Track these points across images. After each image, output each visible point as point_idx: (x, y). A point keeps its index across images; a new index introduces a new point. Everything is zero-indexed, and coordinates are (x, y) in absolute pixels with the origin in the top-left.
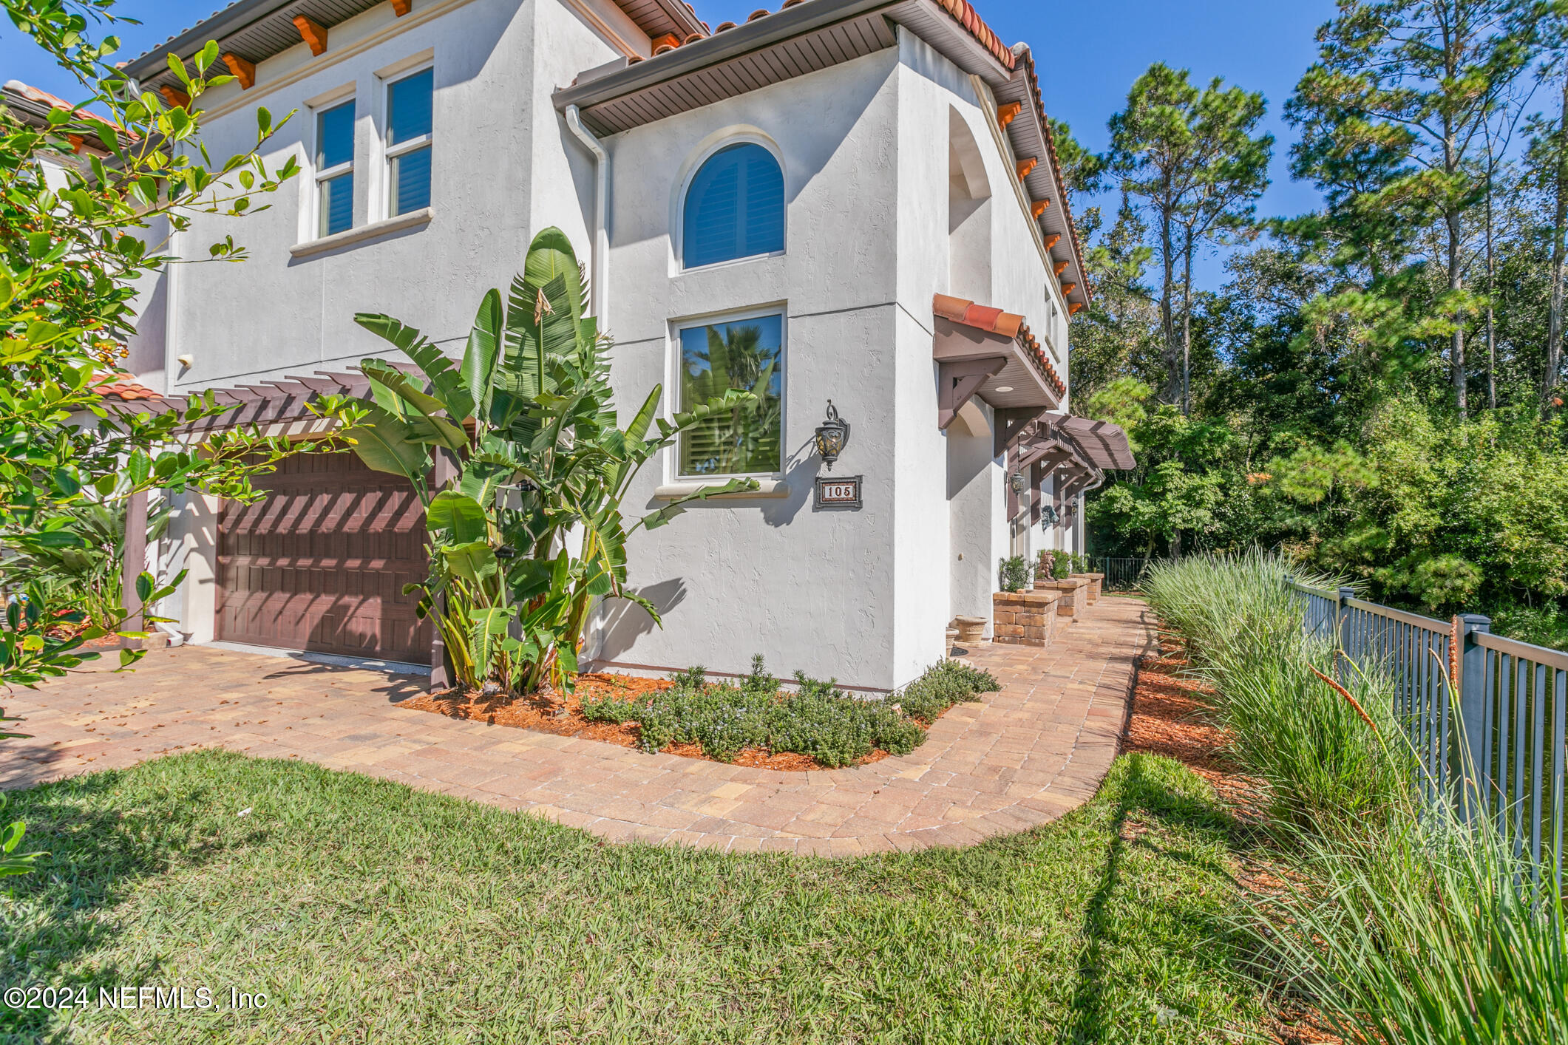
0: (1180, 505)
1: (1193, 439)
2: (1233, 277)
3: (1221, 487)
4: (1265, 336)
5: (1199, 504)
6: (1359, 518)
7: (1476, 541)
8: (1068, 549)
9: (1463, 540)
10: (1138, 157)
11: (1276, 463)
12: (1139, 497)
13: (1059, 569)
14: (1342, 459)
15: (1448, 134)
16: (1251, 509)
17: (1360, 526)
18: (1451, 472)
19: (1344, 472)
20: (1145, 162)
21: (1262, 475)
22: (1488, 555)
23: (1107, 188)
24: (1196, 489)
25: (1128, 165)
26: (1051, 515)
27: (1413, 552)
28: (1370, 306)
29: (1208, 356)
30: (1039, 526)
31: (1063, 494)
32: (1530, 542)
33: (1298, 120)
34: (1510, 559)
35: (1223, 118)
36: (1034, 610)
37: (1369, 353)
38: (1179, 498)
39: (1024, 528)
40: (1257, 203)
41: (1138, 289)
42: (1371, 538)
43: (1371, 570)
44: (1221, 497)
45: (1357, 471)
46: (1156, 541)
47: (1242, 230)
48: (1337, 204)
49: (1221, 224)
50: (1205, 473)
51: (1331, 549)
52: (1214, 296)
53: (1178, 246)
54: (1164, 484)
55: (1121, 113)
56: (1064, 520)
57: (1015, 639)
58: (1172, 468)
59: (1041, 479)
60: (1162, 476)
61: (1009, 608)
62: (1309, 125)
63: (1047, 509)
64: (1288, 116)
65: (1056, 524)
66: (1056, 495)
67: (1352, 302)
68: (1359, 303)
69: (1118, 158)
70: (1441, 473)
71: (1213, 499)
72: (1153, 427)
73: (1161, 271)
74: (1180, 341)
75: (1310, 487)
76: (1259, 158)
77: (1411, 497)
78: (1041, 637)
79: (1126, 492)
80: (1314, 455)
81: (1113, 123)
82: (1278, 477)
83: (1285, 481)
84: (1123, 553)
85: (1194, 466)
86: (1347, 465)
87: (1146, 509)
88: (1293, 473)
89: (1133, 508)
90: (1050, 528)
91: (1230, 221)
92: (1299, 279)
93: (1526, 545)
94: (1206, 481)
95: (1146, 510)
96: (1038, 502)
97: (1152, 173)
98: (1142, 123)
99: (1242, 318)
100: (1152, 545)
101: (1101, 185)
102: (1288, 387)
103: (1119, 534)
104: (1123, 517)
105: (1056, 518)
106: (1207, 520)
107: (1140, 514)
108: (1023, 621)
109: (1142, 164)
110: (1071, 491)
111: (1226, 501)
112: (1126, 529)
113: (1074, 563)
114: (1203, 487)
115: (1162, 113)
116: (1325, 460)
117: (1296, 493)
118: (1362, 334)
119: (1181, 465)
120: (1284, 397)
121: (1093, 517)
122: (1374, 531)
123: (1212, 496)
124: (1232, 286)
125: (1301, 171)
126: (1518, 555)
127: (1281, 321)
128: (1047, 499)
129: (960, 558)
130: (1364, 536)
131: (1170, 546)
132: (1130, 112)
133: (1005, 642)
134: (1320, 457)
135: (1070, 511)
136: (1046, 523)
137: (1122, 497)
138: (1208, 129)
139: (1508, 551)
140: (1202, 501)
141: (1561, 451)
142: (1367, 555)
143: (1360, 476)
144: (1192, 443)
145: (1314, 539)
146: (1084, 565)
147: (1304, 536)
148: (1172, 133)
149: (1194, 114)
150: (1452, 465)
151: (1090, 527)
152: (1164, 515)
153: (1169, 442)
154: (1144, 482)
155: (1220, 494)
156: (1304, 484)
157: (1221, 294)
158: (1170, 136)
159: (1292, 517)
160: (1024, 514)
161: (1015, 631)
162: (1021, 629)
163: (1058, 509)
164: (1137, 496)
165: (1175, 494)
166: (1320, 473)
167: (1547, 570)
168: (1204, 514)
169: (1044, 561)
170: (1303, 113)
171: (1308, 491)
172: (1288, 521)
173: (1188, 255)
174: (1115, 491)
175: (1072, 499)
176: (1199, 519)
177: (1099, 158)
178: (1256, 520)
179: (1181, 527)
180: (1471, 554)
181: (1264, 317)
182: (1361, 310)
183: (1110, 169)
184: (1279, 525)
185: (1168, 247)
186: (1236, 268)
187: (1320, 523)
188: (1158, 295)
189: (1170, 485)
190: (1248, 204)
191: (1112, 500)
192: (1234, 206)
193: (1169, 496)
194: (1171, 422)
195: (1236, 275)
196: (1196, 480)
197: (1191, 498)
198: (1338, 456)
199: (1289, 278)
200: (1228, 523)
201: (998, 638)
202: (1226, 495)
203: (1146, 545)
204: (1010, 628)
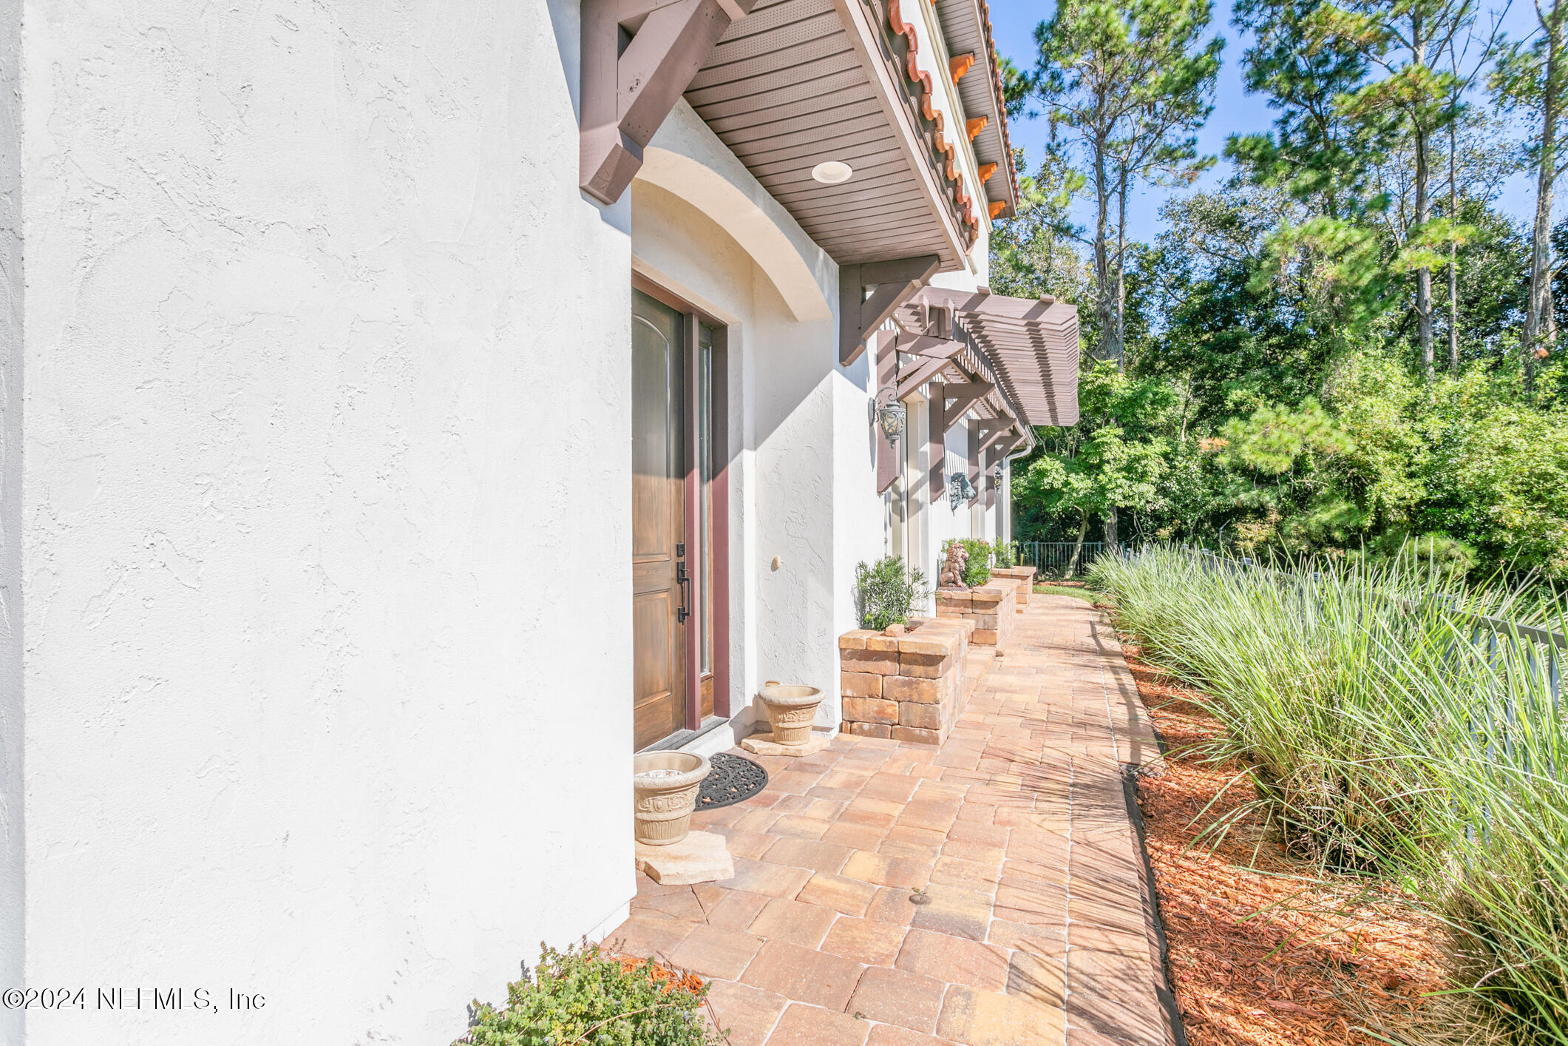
0: (1120, 478)
1: (1133, 402)
2: (1168, 225)
3: (1166, 456)
4: (1203, 291)
5: (1142, 477)
6: (1325, 491)
7: (1465, 516)
8: (990, 537)
9: (1452, 515)
10: (1068, 78)
11: (1233, 426)
12: (1073, 471)
13: (974, 570)
14: (1311, 421)
15: (1417, 42)
16: (1200, 483)
17: (1326, 501)
18: (1436, 435)
19: (1314, 435)
20: (1075, 84)
21: (1217, 441)
22: (1478, 533)
23: (1033, 115)
24: (1138, 459)
25: (1056, 87)
26: (964, 486)
27: (1390, 531)
28: (1341, 235)
29: (1138, 318)
30: (944, 503)
31: (982, 457)
32: (1532, 517)
33: (1248, 25)
34: (1509, 538)
35: (1165, 20)
36: (918, 670)
37: (1332, 297)
38: (1119, 470)
39: (920, 506)
40: (1199, 134)
41: (1069, 228)
42: (1340, 515)
43: (1341, 553)
44: (1165, 468)
45: (1328, 434)
46: (1090, 522)
47: (1183, 164)
48: (1289, 129)
49: (1158, 158)
50: (1145, 441)
51: (1296, 529)
52: (1146, 249)
53: (1113, 177)
54: (1101, 455)
55: (1048, 19)
56: (983, 496)
57: (883, 727)
58: (1109, 434)
59: (945, 427)
60: (1098, 445)
61: (870, 665)
62: (1263, 30)
63: (957, 478)
64: (1237, 21)
65: (973, 500)
66: (972, 456)
67: (1322, 230)
68: (1330, 231)
69: (1045, 78)
70: (1424, 436)
71: (1157, 471)
72: (1088, 387)
73: (1094, 208)
74: (1115, 291)
75: (1276, 453)
76: (1209, 64)
77: (1391, 464)
78: (932, 726)
79: (1058, 465)
80: (1278, 415)
81: (1040, 34)
82: (1236, 443)
83: (1245, 447)
84: (1053, 536)
85: (1136, 432)
86: (1317, 426)
87: (1081, 483)
88: (1254, 438)
89: (1066, 484)
90: (964, 505)
91: (1170, 154)
92: (1242, 224)
93: (1528, 520)
94: (1149, 450)
95: (1081, 485)
96: (940, 464)
97: (1083, 98)
98: (1072, 26)
99: (1178, 272)
100: (1085, 527)
101: (1026, 109)
102: (1231, 346)
103: (1048, 514)
104: (1054, 493)
105: (971, 491)
106: (1150, 496)
107: (1073, 490)
108: (897, 692)
109: (1072, 86)
110: (992, 456)
111: (1171, 474)
112: (1057, 508)
113: (998, 554)
114: (1147, 456)
115: (1097, 13)
116: (1291, 422)
117: (1259, 461)
118: (1329, 271)
119: (1120, 431)
120: (1227, 356)
121: (1019, 495)
122: (1344, 506)
123: (1156, 468)
124: (1166, 236)
125: (1257, 82)
126: (1518, 532)
127: (1220, 275)
128: (956, 463)
129: (774, 566)
130: (1334, 512)
131: (1106, 528)
132: (1059, 15)
133: (862, 732)
134: (1284, 418)
135: (992, 483)
136: (955, 498)
137: (1053, 470)
138: (1147, 34)
139: (1504, 528)
140: (1144, 475)
141: (1560, 408)
142: (1338, 535)
143: (1332, 440)
144: (1132, 406)
145: (1274, 517)
146: (1011, 555)
147: (1261, 512)
148: (1108, 38)
149: (1132, 17)
150: (1435, 426)
151: (1016, 507)
152: (1102, 490)
153: (1106, 405)
154: (1077, 452)
155: (1165, 464)
156: (1267, 449)
157: (1154, 245)
158: (1105, 44)
159: (1247, 491)
160: (918, 485)
161: (881, 712)
162: (892, 708)
163: (975, 478)
164: (1070, 469)
165: (1113, 466)
166: (1287, 437)
167: (1553, 550)
168: (1147, 489)
169: (952, 558)
170: (1254, 16)
171: (1273, 459)
172: (1243, 496)
173: (1122, 194)
174: (1045, 463)
175: (995, 468)
176: (1141, 495)
177: (1022, 78)
178: (1204, 495)
179: (1122, 505)
180: (1458, 531)
181: (1201, 269)
182: (1332, 240)
183: (1036, 92)
184: (1234, 501)
185: (1101, 179)
186: (1171, 215)
187: (1279, 499)
188: (1091, 234)
189: (1107, 456)
190: (1190, 135)
191: (1042, 473)
192: (1175, 135)
193: (1107, 468)
194: (1107, 381)
195: (1172, 222)
196: (1138, 449)
197: (1132, 470)
198: (1304, 417)
199: (1232, 224)
200: (1173, 500)
201: (849, 725)
202: (1173, 467)
203: (1079, 525)
204: (873, 705)
